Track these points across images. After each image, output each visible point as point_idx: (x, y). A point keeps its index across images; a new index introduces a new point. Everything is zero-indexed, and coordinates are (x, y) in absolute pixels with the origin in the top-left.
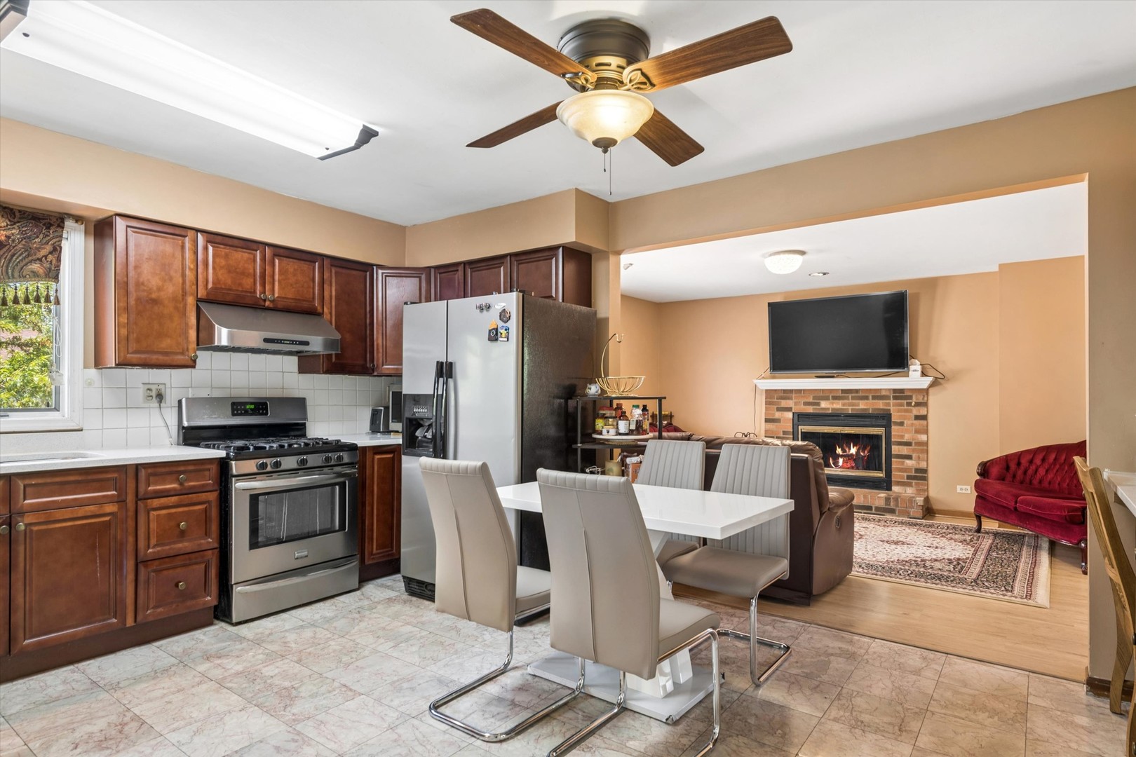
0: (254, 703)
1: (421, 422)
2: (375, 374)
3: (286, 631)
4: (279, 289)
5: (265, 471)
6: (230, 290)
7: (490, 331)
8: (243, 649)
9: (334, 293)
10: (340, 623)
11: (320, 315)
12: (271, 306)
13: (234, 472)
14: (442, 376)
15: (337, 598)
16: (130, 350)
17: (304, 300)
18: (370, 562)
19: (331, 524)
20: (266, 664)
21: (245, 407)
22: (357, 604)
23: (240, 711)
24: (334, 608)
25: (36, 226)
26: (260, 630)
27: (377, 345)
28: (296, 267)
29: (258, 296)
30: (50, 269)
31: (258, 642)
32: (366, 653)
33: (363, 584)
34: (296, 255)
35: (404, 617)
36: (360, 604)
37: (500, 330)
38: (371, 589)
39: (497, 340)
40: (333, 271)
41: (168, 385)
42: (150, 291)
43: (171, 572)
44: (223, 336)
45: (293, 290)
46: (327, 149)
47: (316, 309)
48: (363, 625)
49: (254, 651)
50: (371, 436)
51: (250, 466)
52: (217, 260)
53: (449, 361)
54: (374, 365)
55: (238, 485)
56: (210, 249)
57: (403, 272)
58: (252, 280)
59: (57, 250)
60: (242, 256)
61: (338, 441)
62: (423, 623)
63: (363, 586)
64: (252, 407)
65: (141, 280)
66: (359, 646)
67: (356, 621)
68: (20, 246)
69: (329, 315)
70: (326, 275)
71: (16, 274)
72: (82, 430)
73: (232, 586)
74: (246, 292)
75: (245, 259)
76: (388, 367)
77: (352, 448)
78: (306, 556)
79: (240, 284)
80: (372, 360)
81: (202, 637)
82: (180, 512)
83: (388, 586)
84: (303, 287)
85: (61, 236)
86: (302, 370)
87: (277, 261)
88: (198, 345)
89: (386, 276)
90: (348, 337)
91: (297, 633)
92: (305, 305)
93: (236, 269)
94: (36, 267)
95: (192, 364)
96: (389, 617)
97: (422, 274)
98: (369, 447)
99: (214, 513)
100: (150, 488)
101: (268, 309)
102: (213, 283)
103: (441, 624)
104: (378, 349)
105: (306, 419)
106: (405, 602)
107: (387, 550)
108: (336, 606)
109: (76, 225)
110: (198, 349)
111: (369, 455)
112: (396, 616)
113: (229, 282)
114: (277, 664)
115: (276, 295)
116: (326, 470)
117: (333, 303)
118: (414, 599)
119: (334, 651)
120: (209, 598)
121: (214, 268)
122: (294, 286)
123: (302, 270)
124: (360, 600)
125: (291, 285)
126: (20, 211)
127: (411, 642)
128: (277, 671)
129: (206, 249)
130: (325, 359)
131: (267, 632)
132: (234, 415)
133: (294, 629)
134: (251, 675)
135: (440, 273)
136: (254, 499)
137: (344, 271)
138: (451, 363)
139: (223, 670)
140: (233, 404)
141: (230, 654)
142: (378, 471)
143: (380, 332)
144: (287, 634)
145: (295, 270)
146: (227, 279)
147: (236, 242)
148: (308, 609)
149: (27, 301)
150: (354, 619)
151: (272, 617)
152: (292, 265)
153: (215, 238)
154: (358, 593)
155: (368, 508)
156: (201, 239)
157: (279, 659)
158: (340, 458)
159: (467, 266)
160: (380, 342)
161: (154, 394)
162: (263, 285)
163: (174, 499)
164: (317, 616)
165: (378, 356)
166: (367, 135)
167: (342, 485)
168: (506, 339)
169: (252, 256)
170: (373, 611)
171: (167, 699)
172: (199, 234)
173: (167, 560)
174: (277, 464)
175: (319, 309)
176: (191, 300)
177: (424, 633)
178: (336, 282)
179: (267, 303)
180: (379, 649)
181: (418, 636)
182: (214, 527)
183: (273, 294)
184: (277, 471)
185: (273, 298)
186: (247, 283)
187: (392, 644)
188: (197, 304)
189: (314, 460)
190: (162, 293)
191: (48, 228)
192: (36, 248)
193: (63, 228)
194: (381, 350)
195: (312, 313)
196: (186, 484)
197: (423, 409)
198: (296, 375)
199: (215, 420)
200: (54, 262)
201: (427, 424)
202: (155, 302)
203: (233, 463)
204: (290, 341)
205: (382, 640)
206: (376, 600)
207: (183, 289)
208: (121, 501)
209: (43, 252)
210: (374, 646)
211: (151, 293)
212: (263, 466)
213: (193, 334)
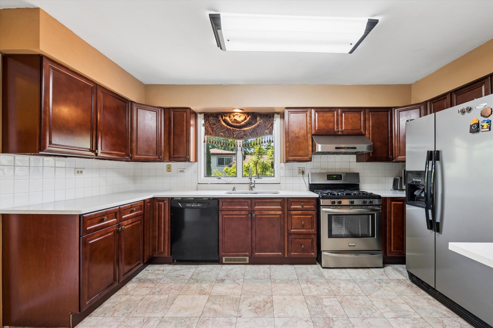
0: (313, 319)
1: (418, 187)
2: (394, 161)
3: (342, 280)
4: (344, 126)
5: (335, 205)
6: (324, 129)
7: (471, 126)
8: (321, 283)
9: (371, 124)
10: (368, 286)
11: (364, 135)
12: (341, 134)
13: (322, 204)
14: (431, 160)
15: (370, 269)
16: (290, 156)
17: (356, 130)
18: (390, 255)
19: (368, 232)
20: (327, 297)
21: (332, 176)
22: (379, 277)
23: (306, 321)
24: (368, 274)
25: (267, 118)
26: (331, 275)
27: (395, 147)
28: (352, 115)
29: (336, 130)
30: (270, 131)
31: (328, 281)
32: (376, 315)
33: (387, 265)
34: (352, 110)
35: (405, 297)
36: (381, 277)
37: (480, 124)
38: (389, 269)
39: (478, 131)
40: (370, 114)
41: (306, 168)
42: (295, 134)
43: (299, 240)
44: (319, 148)
45: (351, 125)
46: (351, 44)
47: (362, 133)
48: (380, 292)
49: (325, 286)
50: (393, 191)
51: (328, 202)
52: (319, 118)
53: (436, 150)
54: (393, 157)
55: (323, 209)
56: (317, 114)
57: (409, 107)
58: (333, 124)
59: (272, 125)
60: (329, 115)
61: (372, 193)
62: (418, 308)
63: (386, 266)
64: (335, 176)
65: (293, 130)
66: (374, 307)
67: (377, 288)
68: (263, 125)
69: (369, 135)
70: (367, 116)
71: (262, 134)
72: (280, 184)
73: (321, 251)
74: (331, 129)
75: (330, 115)
76: (400, 158)
77: (379, 197)
78: (355, 246)
79: (328, 126)
80: (392, 154)
81: (310, 269)
82: (302, 217)
83: (400, 271)
84: (355, 123)
85: (273, 120)
86: (358, 161)
87: (343, 114)
88: (312, 152)
89: (399, 112)
90: (378, 144)
91: (346, 283)
92: (357, 132)
93: (326, 120)
94: (267, 131)
95: (310, 160)
96: (396, 293)
97: (421, 106)
98: (388, 197)
99: (315, 219)
100: (292, 207)
101: (340, 135)
102: (318, 127)
103: (431, 313)
104: (395, 148)
105: (359, 182)
106: (408, 286)
107: (400, 251)
108: (369, 274)
109: (277, 115)
110: (312, 154)
111: (388, 201)
112: (400, 295)
113: (324, 126)
114: (331, 299)
115: (343, 129)
116: (364, 207)
117: (371, 129)
118: (414, 285)
119: (360, 304)
120: (313, 254)
121: (318, 122)
122: (352, 124)
123: (355, 116)
124: (382, 274)
125: (350, 124)
126: (263, 114)
127: (406, 319)
128: (329, 304)
129: (315, 114)
130: (366, 155)
131: (334, 277)
132: (328, 180)
133: (345, 280)
134: (318, 300)
135: (433, 103)
136: (330, 216)
137: (376, 113)
138: (438, 152)
139: (309, 291)
140: (328, 175)
141: (315, 283)
142: (394, 210)
143: (397, 140)
144: (341, 282)
145: (352, 116)
146: (323, 125)
147: (326, 110)
148: (355, 270)
149: (265, 142)
150: (376, 286)
151: (339, 269)
152: (350, 115)
153: (319, 110)
154: (382, 270)
155: (388, 228)
156: (313, 111)
157: (333, 297)
158: (371, 202)
159: (453, 94)
160: (396, 145)
161: (301, 171)
162: (338, 125)
163: (300, 212)
164: (358, 277)
165: (396, 152)
166: (372, 24)
167: (373, 215)
168: (488, 130)
169: (333, 114)
170: (388, 285)
171: (285, 297)
172: (312, 109)
173: (298, 235)
174: (340, 202)
175: (363, 132)
176: (309, 135)
177: (418, 316)
178: (372, 119)
179: (339, 133)
180: (386, 315)
181: (413, 316)
182: (315, 225)
183: (342, 129)
184: (340, 205)
185: (341, 130)
186: (331, 125)
187: (393, 315)
188: (312, 137)
189: (356, 202)
190: (299, 134)
191: (270, 118)
192: (267, 125)
193: (274, 117)
194: (397, 149)
195: (360, 135)
196: (304, 207)
197: (418, 179)
198: (355, 163)
199: (321, 181)
200: (271, 129)
201: (422, 188)
202: (297, 137)
203: (321, 200)
204: (347, 147)
205: (388, 309)
206: (391, 278)
207: (307, 131)
208: (282, 210)
209: (269, 126)
210: (382, 311)
211: (296, 135)
212: (334, 202)
213: (310, 148)
